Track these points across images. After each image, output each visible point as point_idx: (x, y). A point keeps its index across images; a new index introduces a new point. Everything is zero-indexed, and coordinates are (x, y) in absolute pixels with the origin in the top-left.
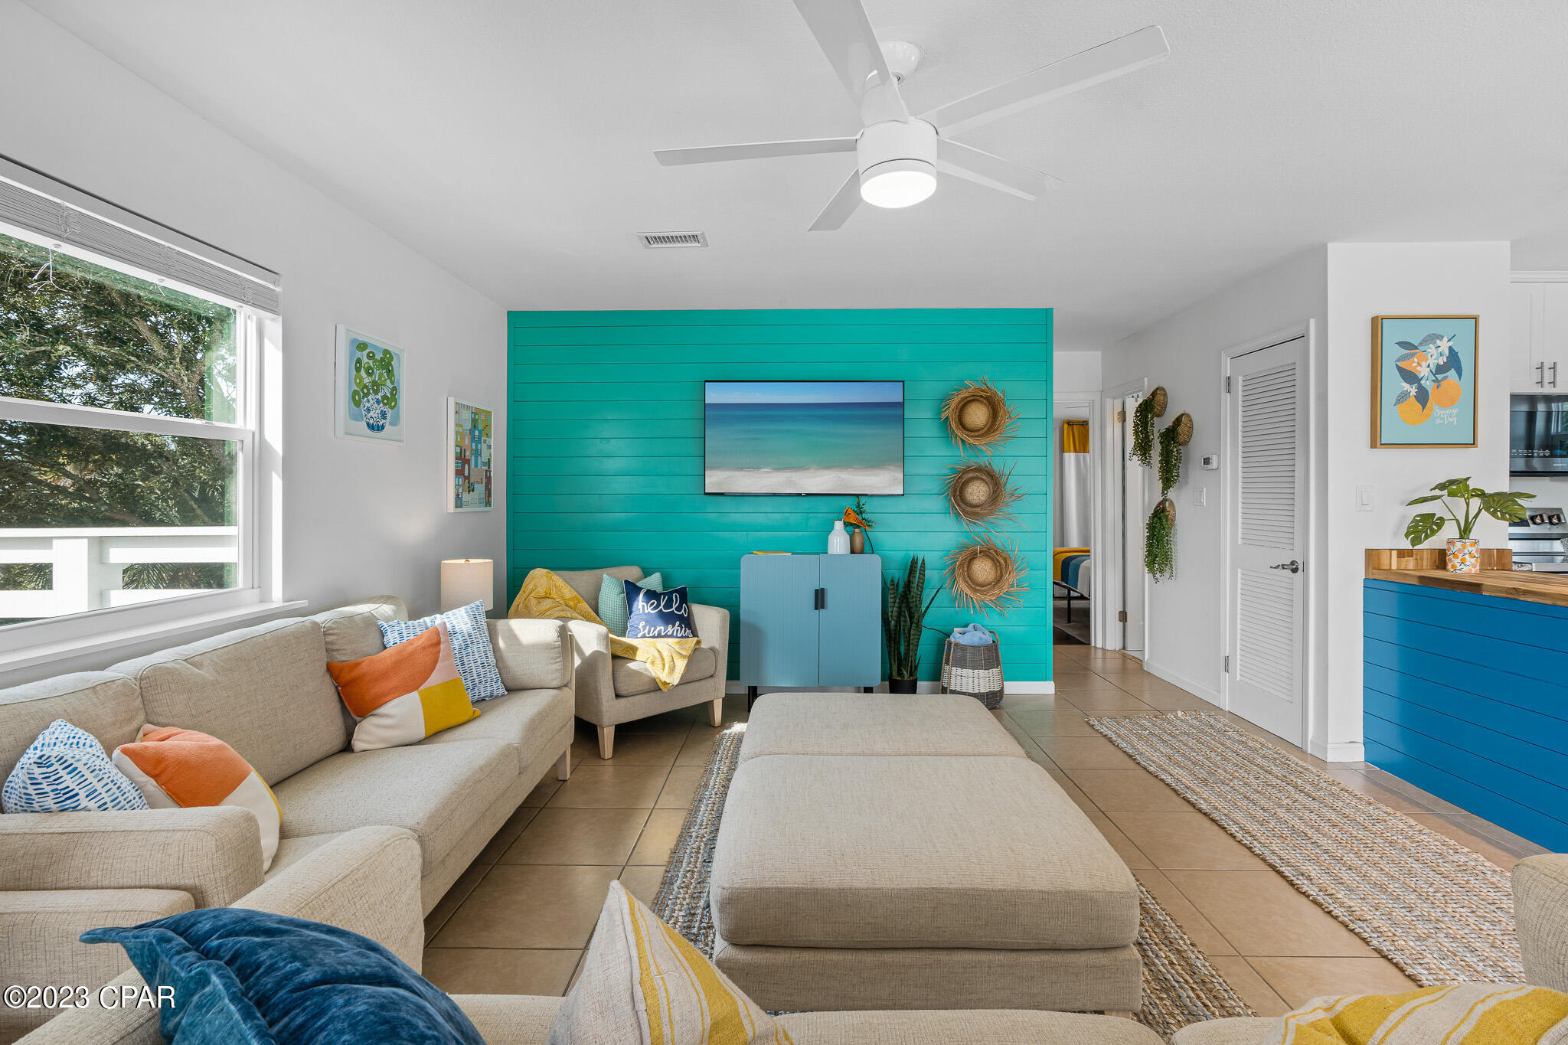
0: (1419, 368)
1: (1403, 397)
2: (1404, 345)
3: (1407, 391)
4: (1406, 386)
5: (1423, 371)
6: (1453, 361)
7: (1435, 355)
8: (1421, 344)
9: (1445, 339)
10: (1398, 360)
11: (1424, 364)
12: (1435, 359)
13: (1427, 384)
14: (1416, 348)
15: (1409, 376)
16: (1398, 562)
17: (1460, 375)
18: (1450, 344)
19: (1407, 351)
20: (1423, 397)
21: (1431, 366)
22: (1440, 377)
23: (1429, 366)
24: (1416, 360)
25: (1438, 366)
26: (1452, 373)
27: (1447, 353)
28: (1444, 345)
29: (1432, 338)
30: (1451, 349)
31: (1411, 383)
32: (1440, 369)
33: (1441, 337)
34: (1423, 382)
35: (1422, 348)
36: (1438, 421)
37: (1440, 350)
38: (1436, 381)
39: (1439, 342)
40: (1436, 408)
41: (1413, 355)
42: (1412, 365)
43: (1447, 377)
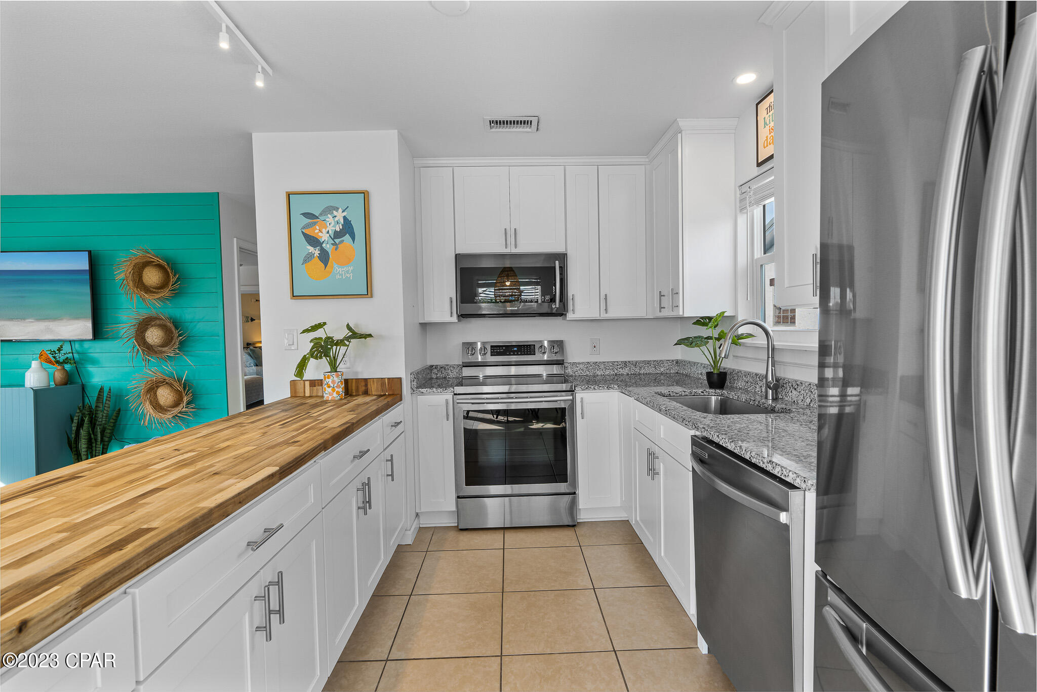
0: (320, 234)
1: (309, 258)
2: (307, 215)
3: (312, 252)
4: (311, 249)
5: (324, 237)
6: (347, 228)
7: (333, 223)
8: (321, 214)
9: (340, 210)
10: (304, 228)
11: (324, 231)
12: (333, 227)
13: (328, 247)
14: (317, 218)
15: (313, 241)
16: (310, 390)
17: (353, 239)
18: (345, 214)
19: (310, 220)
20: (324, 257)
21: (330, 232)
22: (337, 241)
23: (328, 232)
24: (317, 227)
25: (336, 232)
26: (347, 237)
27: (342, 221)
28: (340, 215)
29: (330, 210)
30: (345, 218)
31: (314, 246)
32: (337, 235)
33: (337, 209)
34: (324, 245)
35: (322, 218)
36: (338, 277)
37: (336, 219)
38: (335, 244)
39: (335, 213)
40: (336, 266)
41: (315, 224)
42: (315, 232)
43: (343, 241)
